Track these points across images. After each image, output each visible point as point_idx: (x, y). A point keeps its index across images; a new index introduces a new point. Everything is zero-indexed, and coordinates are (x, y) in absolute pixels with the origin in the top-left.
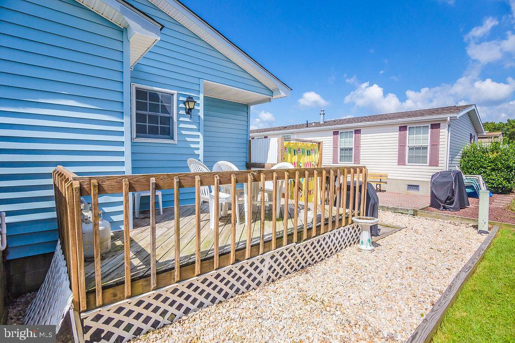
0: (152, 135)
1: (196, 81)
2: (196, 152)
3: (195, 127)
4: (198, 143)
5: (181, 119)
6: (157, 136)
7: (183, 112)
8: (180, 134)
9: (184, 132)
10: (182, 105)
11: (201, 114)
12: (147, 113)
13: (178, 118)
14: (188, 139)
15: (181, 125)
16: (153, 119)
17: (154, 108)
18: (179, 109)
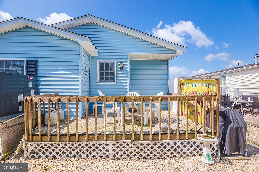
0: (106, 81)
1: (126, 54)
2: (126, 87)
3: (125, 76)
4: (127, 83)
5: (119, 73)
6: (108, 81)
7: (119, 69)
8: (118, 80)
9: (120, 78)
10: (119, 66)
11: (129, 69)
12: (104, 72)
13: (117, 72)
14: (122, 82)
15: (119, 75)
16: (107, 74)
17: (107, 69)
18: (117, 68)
